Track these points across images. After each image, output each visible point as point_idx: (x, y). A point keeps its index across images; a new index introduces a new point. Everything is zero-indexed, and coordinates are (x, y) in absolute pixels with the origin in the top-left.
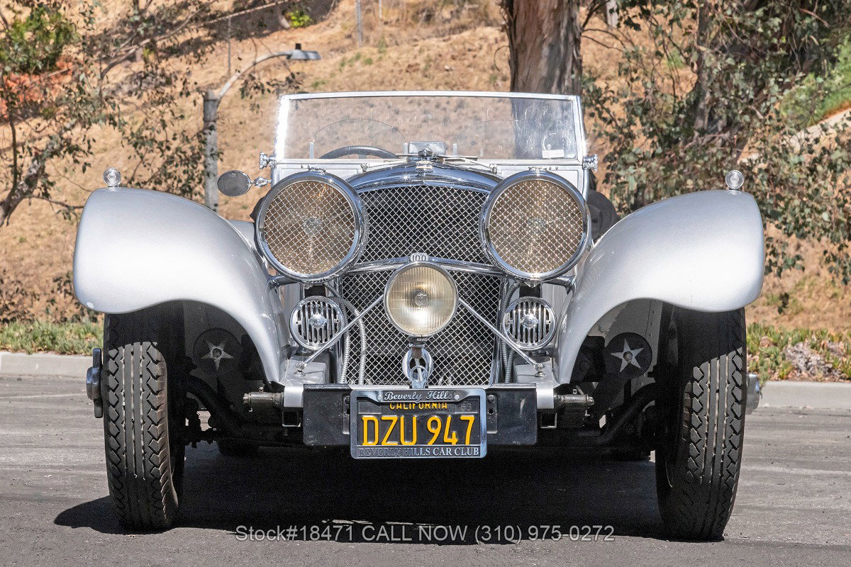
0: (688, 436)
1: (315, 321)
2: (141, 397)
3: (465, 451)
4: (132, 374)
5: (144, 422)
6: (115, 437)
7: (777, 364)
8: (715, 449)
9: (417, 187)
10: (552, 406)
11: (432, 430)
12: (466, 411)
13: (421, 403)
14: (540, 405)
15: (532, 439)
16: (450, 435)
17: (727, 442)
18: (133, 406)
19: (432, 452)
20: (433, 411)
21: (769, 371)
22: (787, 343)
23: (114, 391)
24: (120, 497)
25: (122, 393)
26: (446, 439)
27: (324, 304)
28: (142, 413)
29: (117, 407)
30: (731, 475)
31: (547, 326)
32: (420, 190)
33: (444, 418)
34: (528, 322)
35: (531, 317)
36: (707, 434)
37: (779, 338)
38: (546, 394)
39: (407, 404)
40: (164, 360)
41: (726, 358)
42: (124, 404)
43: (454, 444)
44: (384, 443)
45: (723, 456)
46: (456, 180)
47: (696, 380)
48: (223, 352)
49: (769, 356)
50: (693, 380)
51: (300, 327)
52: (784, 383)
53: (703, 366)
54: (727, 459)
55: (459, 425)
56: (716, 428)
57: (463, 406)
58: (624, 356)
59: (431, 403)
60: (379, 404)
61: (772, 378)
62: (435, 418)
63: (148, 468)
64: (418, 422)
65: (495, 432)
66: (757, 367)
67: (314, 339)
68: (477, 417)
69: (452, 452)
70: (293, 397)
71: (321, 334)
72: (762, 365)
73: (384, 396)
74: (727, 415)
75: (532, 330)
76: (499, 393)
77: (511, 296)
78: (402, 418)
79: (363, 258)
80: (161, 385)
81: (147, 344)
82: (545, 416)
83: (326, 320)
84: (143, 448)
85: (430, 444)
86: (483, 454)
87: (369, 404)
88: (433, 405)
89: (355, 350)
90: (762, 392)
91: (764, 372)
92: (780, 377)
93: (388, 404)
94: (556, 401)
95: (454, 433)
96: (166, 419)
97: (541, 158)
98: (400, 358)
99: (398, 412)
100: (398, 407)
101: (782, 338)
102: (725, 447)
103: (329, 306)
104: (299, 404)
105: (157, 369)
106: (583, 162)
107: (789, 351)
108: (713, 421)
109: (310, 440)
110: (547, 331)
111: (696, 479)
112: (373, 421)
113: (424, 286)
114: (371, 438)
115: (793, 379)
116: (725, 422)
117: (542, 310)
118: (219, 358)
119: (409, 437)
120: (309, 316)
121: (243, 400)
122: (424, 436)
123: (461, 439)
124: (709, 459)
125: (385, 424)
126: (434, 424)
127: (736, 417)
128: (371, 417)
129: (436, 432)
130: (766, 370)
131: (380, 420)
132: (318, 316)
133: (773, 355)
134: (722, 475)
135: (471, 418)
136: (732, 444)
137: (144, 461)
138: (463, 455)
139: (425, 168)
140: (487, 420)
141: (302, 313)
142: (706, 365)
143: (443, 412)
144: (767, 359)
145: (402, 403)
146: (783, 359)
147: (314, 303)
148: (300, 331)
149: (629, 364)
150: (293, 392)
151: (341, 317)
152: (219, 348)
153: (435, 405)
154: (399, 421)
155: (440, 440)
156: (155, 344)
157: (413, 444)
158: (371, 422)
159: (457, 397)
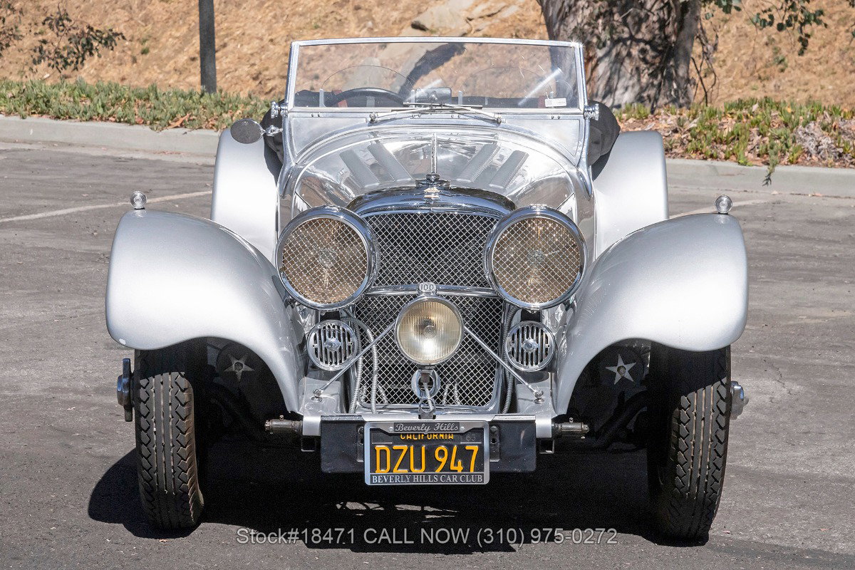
0: (676, 457)
1: (331, 344)
2: (171, 423)
3: (470, 478)
4: (162, 403)
5: (173, 446)
6: (147, 458)
7: (787, 146)
8: (700, 470)
9: (425, 214)
10: (550, 435)
11: (439, 459)
12: (471, 441)
13: (429, 434)
14: (539, 434)
15: (531, 466)
16: (456, 464)
17: (711, 465)
18: (163, 431)
19: (439, 479)
20: (440, 442)
21: (779, 154)
22: (798, 124)
23: (145, 417)
24: (151, 499)
25: (153, 420)
26: (452, 467)
27: (339, 327)
28: (171, 438)
29: (148, 432)
30: (714, 492)
31: (547, 349)
32: (428, 217)
33: (450, 448)
34: (529, 345)
35: (531, 341)
36: (693, 458)
37: (790, 119)
38: (544, 423)
39: (416, 435)
40: (191, 386)
41: (712, 388)
42: (155, 429)
43: (459, 472)
44: (395, 471)
45: (707, 476)
46: (460, 206)
47: (683, 408)
48: (244, 365)
49: (779, 138)
50: (681, 408)
51: (316, 349)
52: (793, 168)
53: (690, 395)
54: (711, 479)
55: (464, 455)
56: (701, 452)
57: (468, 436)
58: (618, 370)
59: (439, 434)
60: (391, 435)
61: (783, 162)
62: (443, 447)
63: (178, 485)
64: (426, 451)
65: (497, 461)
66: (766, 149)
67: (329, 360)
68: (481, 448)
69: (458, 479)
70: (311, 426)
71: (336, 356)
72: (772, 148)
73: (395, 428)
74: (712, 441)
75: (532, 354)
76: (501, 424)
77: (513, 316)
78: (412, 448)
79: (377, 282)
80: (188, 412)
81: (175, 374)
82: (544, 443)
83: (341, 344)
84: (173, 467)
85: (438, 471)
86: (486, 481)
87: (381, 434)
88: (441, 435)
89: (367, 365)
90: (771, 178)
91: (773, 157)
92: (790, 161)
93: (400, 434)
94: (554, 430)
95: (460, 462)
96: (194, 440)
97: (544, 106)
98: (409, 376)
99: (409, 442)
100: (408, 437)
101: (793, 117)
102: (709, 468)
103: (344, 330)
104: (317, 433)
105: (184, 397)
106: (584, 111)
107: (800, 133)
108: (699, 446)
109: (327, 467)
110: (547, 354)
111: (682, 495)
112: (385, 451)
113: (433, 318)
114: (383, 466)
115: (803, 164)
116: (709, 447)
117: (542, 334)
118: (241, 371)
119: (418, 465)
120: (325, 339)
121: (264, 427)
122: (432, 464)
123: (466, 468)
124: (695, 480)
125: (396, 454)
126: (442, 453)
127: (719, 441)
128: (383, 447)
129: (443, 460)
130: (776, 154)
131: (392, 450)
132: (333, 340)
133: (783, 137)
134: (707, 493)
135: (476, 448)
136: (715, 465)
137: (174, 479)
138: (468, 482)
139: (432, 196)
140: (490, 449)
141: (318, 337)
142: (693, 395)
143: (450, 442)
144: (778, 141)
145: (412, 434)
146: (794, 142)
147: (329, 327)
148: (316, 353)
149: (623, 377)
150: (311, 421)
151: (355, 341)
152: (241, 361)
153: (442, 436)
154: (409, 450)
155: (447, 468)
156: (183, 373)
157: (421, 471)
158: (383, 452)
159: (463, 429)
